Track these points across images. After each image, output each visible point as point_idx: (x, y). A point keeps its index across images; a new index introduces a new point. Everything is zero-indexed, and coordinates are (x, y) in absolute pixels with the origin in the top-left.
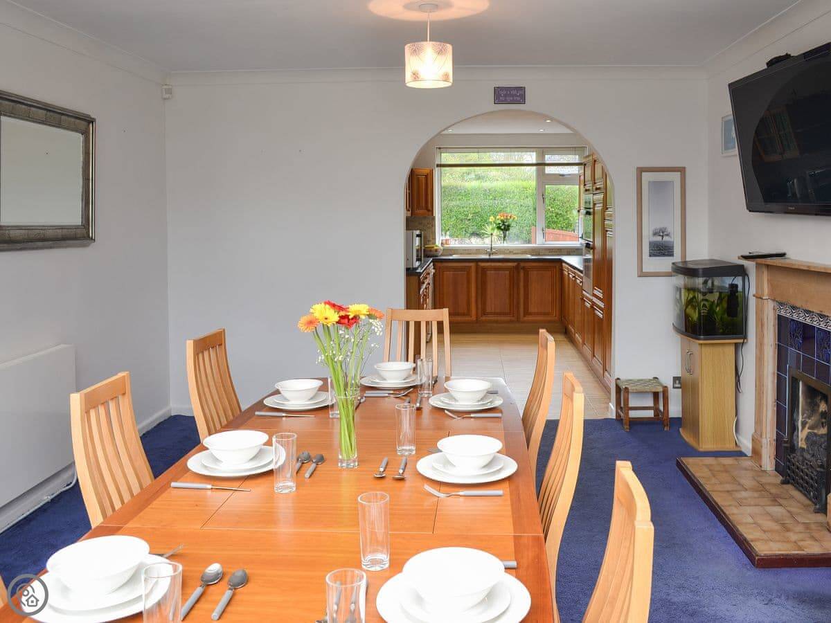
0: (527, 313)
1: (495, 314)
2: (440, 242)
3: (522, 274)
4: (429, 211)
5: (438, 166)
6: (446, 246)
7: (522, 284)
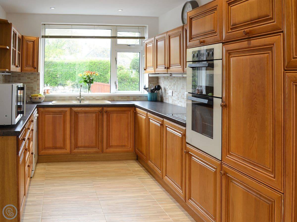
0: (109, 146)
1: (85, 147)
2: (43, 92)
3: (105, 116)
4: (35, 68)
5: (43, 37)
6: (47, 94)
7: (105, 123)
